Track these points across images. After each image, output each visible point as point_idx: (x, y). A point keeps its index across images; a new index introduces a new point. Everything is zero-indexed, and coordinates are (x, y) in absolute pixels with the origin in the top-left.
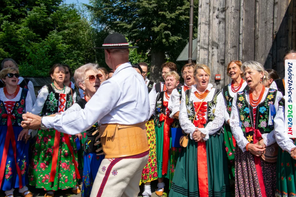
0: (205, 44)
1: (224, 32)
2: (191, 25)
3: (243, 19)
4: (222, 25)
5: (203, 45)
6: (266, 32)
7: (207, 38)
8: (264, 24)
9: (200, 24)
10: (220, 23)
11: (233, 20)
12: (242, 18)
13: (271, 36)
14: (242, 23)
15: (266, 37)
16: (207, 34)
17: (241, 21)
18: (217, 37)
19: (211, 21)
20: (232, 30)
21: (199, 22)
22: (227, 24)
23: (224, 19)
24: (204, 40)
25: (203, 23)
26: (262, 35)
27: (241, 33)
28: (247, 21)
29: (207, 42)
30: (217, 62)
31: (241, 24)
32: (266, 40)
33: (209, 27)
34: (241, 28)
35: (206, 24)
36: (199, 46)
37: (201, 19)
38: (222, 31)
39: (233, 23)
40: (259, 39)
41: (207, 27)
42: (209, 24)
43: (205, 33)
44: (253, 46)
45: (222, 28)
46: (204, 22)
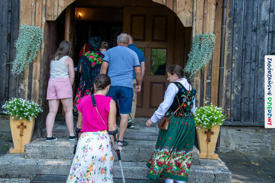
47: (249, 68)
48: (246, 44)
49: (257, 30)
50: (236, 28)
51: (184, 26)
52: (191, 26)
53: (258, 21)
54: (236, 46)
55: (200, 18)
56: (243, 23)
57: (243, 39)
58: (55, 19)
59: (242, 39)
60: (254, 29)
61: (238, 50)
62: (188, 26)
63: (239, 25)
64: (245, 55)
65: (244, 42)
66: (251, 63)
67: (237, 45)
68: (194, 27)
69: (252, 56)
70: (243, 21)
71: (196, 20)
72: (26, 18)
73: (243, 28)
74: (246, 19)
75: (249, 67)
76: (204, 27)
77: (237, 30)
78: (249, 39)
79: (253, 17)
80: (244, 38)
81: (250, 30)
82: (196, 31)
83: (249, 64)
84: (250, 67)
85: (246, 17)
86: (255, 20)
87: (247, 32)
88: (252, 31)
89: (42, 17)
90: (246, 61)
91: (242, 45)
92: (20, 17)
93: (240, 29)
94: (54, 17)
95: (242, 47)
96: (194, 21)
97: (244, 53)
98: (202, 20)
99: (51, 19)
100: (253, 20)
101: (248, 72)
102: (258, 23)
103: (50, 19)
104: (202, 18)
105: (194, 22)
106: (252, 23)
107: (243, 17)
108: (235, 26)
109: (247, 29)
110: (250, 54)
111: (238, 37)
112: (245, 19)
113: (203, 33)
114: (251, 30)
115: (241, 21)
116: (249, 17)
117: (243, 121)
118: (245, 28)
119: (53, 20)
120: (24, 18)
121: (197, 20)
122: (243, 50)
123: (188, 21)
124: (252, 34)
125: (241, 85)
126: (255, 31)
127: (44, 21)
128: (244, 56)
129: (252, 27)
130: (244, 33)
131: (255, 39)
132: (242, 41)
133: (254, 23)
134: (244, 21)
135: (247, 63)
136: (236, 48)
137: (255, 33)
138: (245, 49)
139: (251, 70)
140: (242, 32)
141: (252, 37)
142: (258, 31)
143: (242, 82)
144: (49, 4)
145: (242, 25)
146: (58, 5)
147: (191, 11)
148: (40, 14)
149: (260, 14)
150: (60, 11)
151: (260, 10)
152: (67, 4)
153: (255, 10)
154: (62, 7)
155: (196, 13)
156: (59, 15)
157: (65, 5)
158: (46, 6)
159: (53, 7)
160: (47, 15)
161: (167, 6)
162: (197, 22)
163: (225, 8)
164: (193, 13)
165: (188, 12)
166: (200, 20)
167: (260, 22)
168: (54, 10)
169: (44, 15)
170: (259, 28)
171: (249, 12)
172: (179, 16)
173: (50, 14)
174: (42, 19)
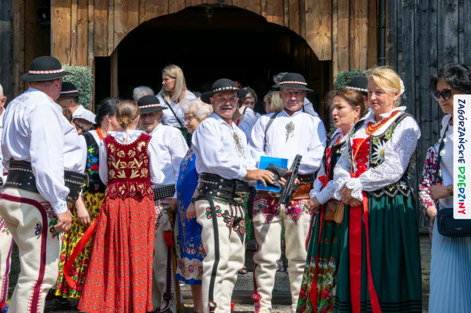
47: (429, 131)
48: (420, 88)
49: (439, 64)
50: (402, 61)
51: (320, 60)
52: (330, 59)
53: (439, 48)
55: (343, 46)
56: (413, 51)
57: (415, 80)
58: (110, 54)
59: (413, 80)
60: (432, 62)
61: (408, 99)
62: (326, 58)
63: (407, 56)
64: (420, 107)
65: (417, 86)
66: (431, 121)
68: (335, 60)
69: (432, 110)
70: (413, 48)
71: (337, 50)
72: (61, 54)
73: (413, 61)
74: (418, 44)
75: (428, 128)
76: (352, 60)
77: (403, 64)
78: (426, 79)
79: (430, 42)
80: (417, 78)
81: (426, 64)
82: (339, 66)
83: (428, 123)
84: (431, 129)
85: (418, 42)
86: (434, 47)
87: (421, 68)
88: (430, 66)
89: (88, 52)
90: (423, 119)
91: (414, 90)
92: (52, 53)
93: (408, 63)
94: (108, 50)
95: (414, 95)
96: (335, 51)
97: (418, 104)
98: (347, 50)
99: (103, 54)
100: (431, 46)
101: (427, 138)
102: (439, 52)
103: (101, 54)
104: (347, 45)
105: (335, 53)
106: (429, 53)
107: (413, 42)
108: (400, 57)
109: (420, 62)
110: (428, 106)
111: (406, 77)
112: (416, 45)
113: (350, 70)
114: (429, 64)
115: (409, 50)
116: (424, 42)
117: (423, 225)
118: (417, 61)
119: (105, 55)
120: (58, 54)
121: (339, 49)
122: (416, 100)
123: (325, 51)
124: (430, 71)
125: (416, 161)
126: (435, 65)
127: (91, 57)
128: (418, 110)
129: (429, 60)
130: (417, 70)
132: (413, 83)
133: (432, 52)
134: (416, 50)
135: (425, 121)
136: (405, 97)
137: (435, 69)
138: (420, 98)
139: (433, 134)
140: (413, 68)
143: (418, 155)
144: (98, 31)
145: (413, 56)
146: (114, 31)
147: (329, 34)
148: (84, 46)
149: (442, 36)
150: (117, 41)
151: (442, 29)
152: (128, 29)
153: (433, 29)
154: (119, 35)
155: (337, 39)
156: (115, 47)
157: (125, 30)
158: (94, 34)
159: (105, 36)
160: (96, 48)
161: (291, 29)
162: (339, 53)
163: (383, 30)
164: (332, 39)
165: (325, 37)
166: (344, 48)
167: (442, 49)
168: (107, 39)
169: (91, 49)
170: (442, 61)
171: (424, 32)
172: (310, 44)
173: (100, 46)
174: (88, 55)
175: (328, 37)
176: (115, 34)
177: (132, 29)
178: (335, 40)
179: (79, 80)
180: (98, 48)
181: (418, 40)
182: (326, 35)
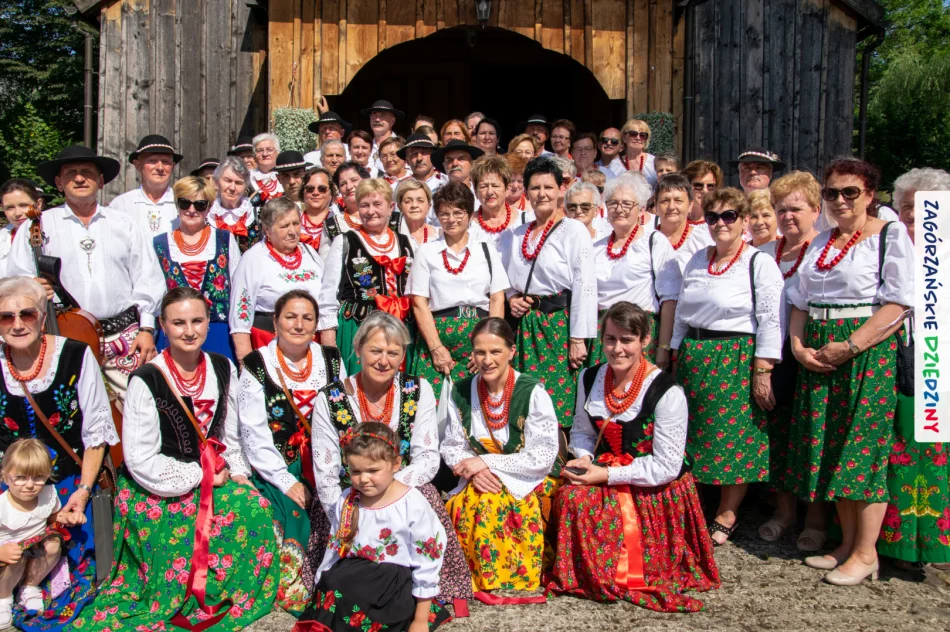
0: (112, 145)
1: (147, 125)
2: (88, 106)
3: (179, 105)
4: (143, 112)
5: (109, 148)
6: (218, 131)
7: (116, 135)
8: (215, 118)
9: (104, 106)
10: (140, 107)
11: (163, 106)
12: (178, 102)
13: (227, 138)
14: (179, 112)
15: (219, 140)
16: (117, 127)
17: (177, 109)
18: (135, 133)
19: (124, 104)
20: (162, 123)
21: (101, 103)
22: (152, 112)
23: (147, 102)
24: (112, 138)
25: (109, 105)
26: (212, 136)
27: (177, 129)
28: (188, 110)
29: (116, 141)
30: (135, 181)
31: (177, 114)
32: (219, 145)
33: (120, 114)
34: (177, 122)
35: (114, 108)
36: (103, 148)
37: (105, 98)
38: (144, 123)
39: (164, 110)
40: (208, 142)
41: (116, 113)
42: (119, 107)
43: (112, 124)
44: (198, 154)
45: (145, 118)
46: (111, 103)
48: (720, 135)
49: (741, 108)
50: (699, 103)
51: (611, 96)
52: (623, 98)
53: (741, 88)
54: (701, 141)
55: (641, 81)
56: (712, 93)
57: (714, 126)
58: (341, 92)
59: (712, 127)
60: (733, 104)
61: (705, 148)
62: (618, 97)
63: (706, 97)
65: (717, 133)
67: (702, 138)
68: (630, 99)
70: (713, 89)
71: (633, 86)
72: (281, 94)
73: (712, 104)
74: (718, 84)
76: (651, 99)
77: (701, 107)
78: (726, 125)
79: (731, 81)
80: (717, 123)
81: (726, 108)
82: (634, 107)
85: (718, 82)
86: (736, 88)
87: (721, 113)
88: (731, 110)
91: (712, 138)
92: (270, 92)
93: (707, 105)
94: (338, 87)
95: (712, 143)
96: (630, 86)
97: (717, 154)
98: (645, 85)
99: (334, 92)
100: (733, 87)
102: (742, 93)
103: (330, 92)
104: (646, 79)
105: (630, 90)
106: (730, 94)
107: (712, 81)
108: (698, 99)
109: (720, 105)
111: (705, 122)
112: (716, 85)
113: (648, 112)
114: (729, 108)
115: (708, 91)
116: (725, 82)
118: (717, 103)
119: (336, 94)
120: (277, 93)
121: (635, 85)
122: (714, 150)
123: (617, 87)
124: (731, 116)
126: (737, 109)
127: (318, 95)
129: (731, 102)
130: (716, 114)
131: (737, 125)
132: (712, 130)
133: (733, 94)
134: (716, 91)
136: (702, 146)
137: (737, 114)
138: (720, 146)
140: (712, 111)
141: (731, 123)
142: (743, 109)
144: (327, 62)
145: (712, 99)
146: (347, 63)
147: (622, 66)
148: (309, 82)
149: (745, 75)
150: (351, 75)
151: (745, 68)
152: (364, 60)
153: (735, 67)
154: (354, 67)
155: (633, 71)
156: (348, 82)
157: (361, 61)
158: (321, 67)
159: (335, 68)
160: (324, 85)
161: (574, 58)
162: (636, 89)
163: (689, 61)
164: (626, 71)
165: (617, 70)
166: (642, 84)
167: (745, 91)
168: (338, 72)
169: (317, 86)
170: (744, 104)
171: (724, 71)
172: (598, 78)
173: (329, 82)
174: (314, 93)
175: (621, 69)
176: (348, 66)
177: (369, 59)
178: (630, 73)
179: (300, 126)
180: (327, 85)
181: (719, 80)
182: (618, 66)
